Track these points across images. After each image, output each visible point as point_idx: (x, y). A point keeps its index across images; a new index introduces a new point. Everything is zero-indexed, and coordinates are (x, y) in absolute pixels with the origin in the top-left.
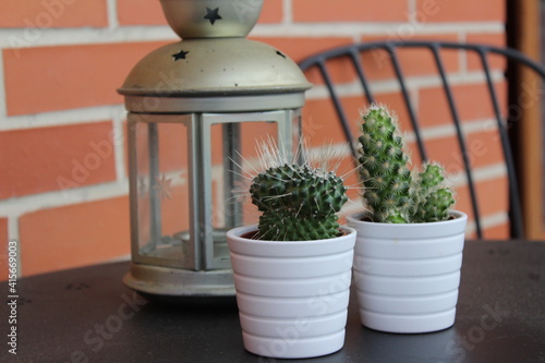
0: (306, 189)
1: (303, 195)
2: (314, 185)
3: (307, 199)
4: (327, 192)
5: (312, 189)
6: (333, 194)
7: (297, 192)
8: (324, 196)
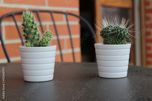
0: (119, 31)
1: (118, 32)
2: (121, 30)
3: (119, 34)
4: (125, 32)
5: (121, 31)
6: (126, 32)
7: (116, 32)
8: (124, 32)
